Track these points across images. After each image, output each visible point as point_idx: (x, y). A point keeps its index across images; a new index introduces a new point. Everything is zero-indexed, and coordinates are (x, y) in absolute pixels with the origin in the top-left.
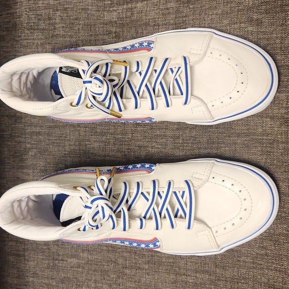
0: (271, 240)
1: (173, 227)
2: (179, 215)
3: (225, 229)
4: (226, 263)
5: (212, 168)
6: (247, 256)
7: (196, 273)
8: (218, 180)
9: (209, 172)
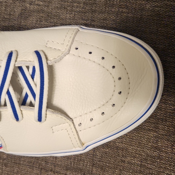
0: (168, 140)
1: (17, 118)
2: (28, 101)
3: (92, 120)
4: (106, 162)
5: (75, 35)
6: (135, 157)
7: (67, 170)
8: (83, 51)
9: (71, 40)
